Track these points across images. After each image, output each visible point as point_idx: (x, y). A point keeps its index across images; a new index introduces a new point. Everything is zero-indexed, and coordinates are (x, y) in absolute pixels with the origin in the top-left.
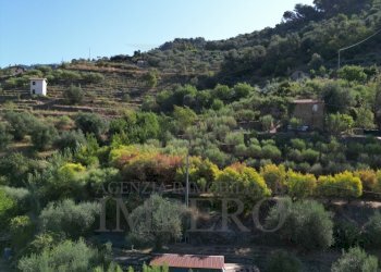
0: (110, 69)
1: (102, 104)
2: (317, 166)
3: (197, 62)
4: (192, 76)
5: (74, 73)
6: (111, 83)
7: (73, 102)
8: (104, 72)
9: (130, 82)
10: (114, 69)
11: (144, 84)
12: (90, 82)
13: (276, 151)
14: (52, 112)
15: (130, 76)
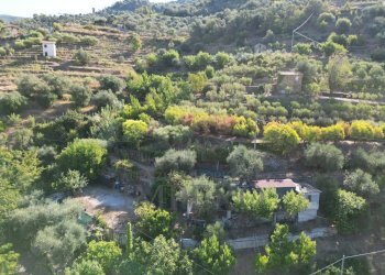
0: (97, 32)
1: (105, 65)
2: (312, 120)
3: (164, 27)
4: (168, 41)
5: (72, 36)
6: (103, 45)
7: (84, 63)
8: (95, 35)
9: (118, 44)
10: (102, 32)
11: (131, 46)
12: (88, 45)
13: (284, 110)
14: (72, 73)
15: (116, 39)
